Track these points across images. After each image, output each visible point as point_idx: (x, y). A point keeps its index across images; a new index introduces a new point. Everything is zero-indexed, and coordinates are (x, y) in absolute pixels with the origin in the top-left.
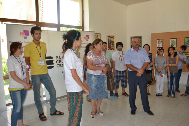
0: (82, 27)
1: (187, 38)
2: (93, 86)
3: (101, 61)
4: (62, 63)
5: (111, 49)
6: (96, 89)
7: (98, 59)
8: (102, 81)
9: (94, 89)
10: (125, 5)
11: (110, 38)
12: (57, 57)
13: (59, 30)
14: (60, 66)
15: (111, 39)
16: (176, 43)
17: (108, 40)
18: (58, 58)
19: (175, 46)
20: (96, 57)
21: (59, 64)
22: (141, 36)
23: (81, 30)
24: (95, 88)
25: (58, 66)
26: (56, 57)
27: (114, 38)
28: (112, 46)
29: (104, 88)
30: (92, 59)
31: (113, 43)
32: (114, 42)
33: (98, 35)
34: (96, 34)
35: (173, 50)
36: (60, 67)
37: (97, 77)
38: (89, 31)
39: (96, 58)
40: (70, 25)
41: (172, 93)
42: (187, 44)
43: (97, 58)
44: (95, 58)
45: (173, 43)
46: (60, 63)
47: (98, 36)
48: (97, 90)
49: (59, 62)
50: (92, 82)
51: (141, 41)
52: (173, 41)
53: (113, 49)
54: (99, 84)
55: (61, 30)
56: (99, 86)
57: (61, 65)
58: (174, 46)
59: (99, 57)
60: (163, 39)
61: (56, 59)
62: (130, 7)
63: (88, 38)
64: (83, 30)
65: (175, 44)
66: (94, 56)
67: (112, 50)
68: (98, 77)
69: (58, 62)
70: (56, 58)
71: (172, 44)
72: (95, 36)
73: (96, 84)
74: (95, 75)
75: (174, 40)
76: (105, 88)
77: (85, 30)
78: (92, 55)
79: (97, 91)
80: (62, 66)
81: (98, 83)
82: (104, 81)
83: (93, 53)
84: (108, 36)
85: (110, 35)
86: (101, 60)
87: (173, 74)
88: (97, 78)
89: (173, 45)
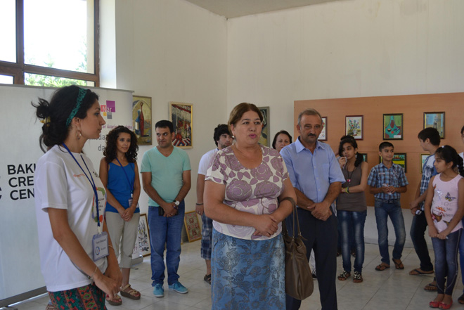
0: (95, 76)
1: (388, 117)
2: (227, 278)
3: (254, 187)
4: (27, 187)
5: (181, 142)
6: (238, 290)
7: (244, 178)
8: (260, 263)
9: (229, 288)
10: (222, 18)
11: (177, 111)
12: (11, 168)
13: (19, 81)
14: (21, 194)
15: (183, 113)
16: (361, 129)
17: (174, 116)
18: (16, 169)
19: (359, 136)
20: (236, 172)
21: (18, 188)
22: (268, 107)
23: (91, 84)
24: (234, 286)
25: (16, 195)
26: (9, 166)
27: (190, 112)
28: (183, 134)
29: (270, 285)
30: (220, 180)
31: (188, 127)
32: (189, 123)
33: (144, 100)
34: (136, 99)
35: (353, 148)
36: (21, 198)
37: (243, 247)
38: (115, 88)
39: (236, 177)
40: (54, 67)
41: (353, 268)
42: (389, 131)
43: (240, 175)
44: (232, 175)
45: (353, 127)
46: (22, 187)
47: (142, 104)
48: (243, 291)
49: (20, 182)
50: (223, 262)
51: (266, 120)
52: (353, 123)
53: (188, 145)
54: (248, 271)
55: (27, 83)
56: (248, 278)
57: (26, 192)
58: (355, 137)
59: (249, 171)
60: (326, 117)
61: (9, 173)
62: (236, 22)
63: (113, 110)
64: (97, 84)
65: (359, 131)
66: (228, 171)
67: (185, 147)
68: (244, 245)
69: (14, 182)
70: (9, 170)
71: (350, 131)
72: (134, 104)
73: (237, 270)
74: (234, 240)
75: (355, 121)
76: (275, 285)
77: (104, 85)
78: (222, 165)
79: (240, 294)
80: (27, 196)
81: (245, 269)
82: (269, 261)
83: (228, 159)
84: (174, 106)
85: (178, 101)
86: (253, 182)
87: (355, 214)
88: (243, 251)
89: (353, 134)
